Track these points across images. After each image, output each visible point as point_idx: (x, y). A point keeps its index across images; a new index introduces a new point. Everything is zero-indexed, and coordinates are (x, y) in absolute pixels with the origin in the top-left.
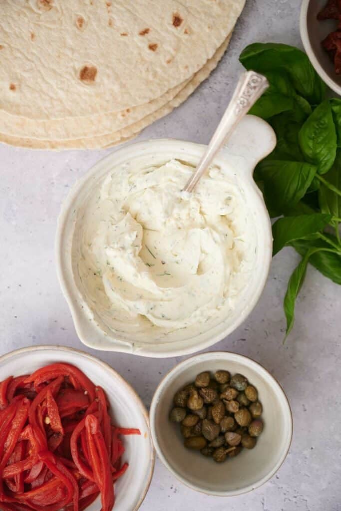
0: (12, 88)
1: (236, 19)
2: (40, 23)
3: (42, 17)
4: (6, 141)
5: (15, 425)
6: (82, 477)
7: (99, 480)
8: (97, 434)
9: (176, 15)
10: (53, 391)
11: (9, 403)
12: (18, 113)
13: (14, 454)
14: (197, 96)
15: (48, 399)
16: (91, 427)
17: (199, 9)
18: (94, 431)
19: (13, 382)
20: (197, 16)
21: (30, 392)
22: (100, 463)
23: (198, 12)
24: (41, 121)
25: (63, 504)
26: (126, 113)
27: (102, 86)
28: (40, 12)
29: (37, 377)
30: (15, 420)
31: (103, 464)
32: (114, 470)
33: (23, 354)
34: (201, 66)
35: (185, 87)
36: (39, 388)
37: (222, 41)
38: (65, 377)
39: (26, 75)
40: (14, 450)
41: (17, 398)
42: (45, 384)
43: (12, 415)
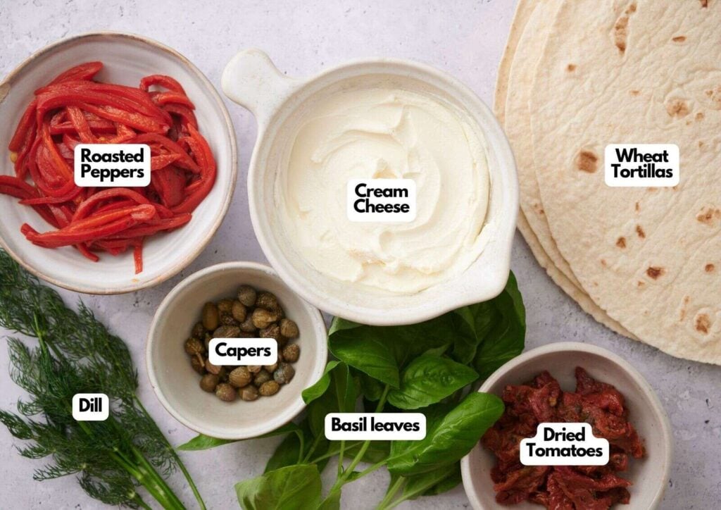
0: (571, 68)
1: (657, 347)
2: (652, 102)
3: (659, 104)
4: (505, 60)
5: (134, 118)
6: (76, 206)
7: (75, 228)
8: (132, 220)
9: (663, 271)
10: (181, 160)
11: (161, 107)
12: (538, 76)
13: (98, 118)
14: (560, 298)
15: (170, 156)
16: (140, 211)
17: (669, 300)
18: (135, 216)
19: (187, 110)
20: (662, 297)
21: (178, 133)
22: (97, 227)
23: (665, 299)
24: (529, 103)
25: (40, 184)
26: (540, 209)
27: (572, 179)
28: (665, 102)
29: (196, 140)
30: (141, 116)
31: (95, 230)
32: (89, 245)
33: (223, 121)
34: (598, 303)
35: (571, 283)
36: (184, 143)
37: (629, 328)
38: (199, 174)
39: (587, 85)
40: (103, 118)
41: (169, 117)
42: (189, 150)
43: (147, 113)
